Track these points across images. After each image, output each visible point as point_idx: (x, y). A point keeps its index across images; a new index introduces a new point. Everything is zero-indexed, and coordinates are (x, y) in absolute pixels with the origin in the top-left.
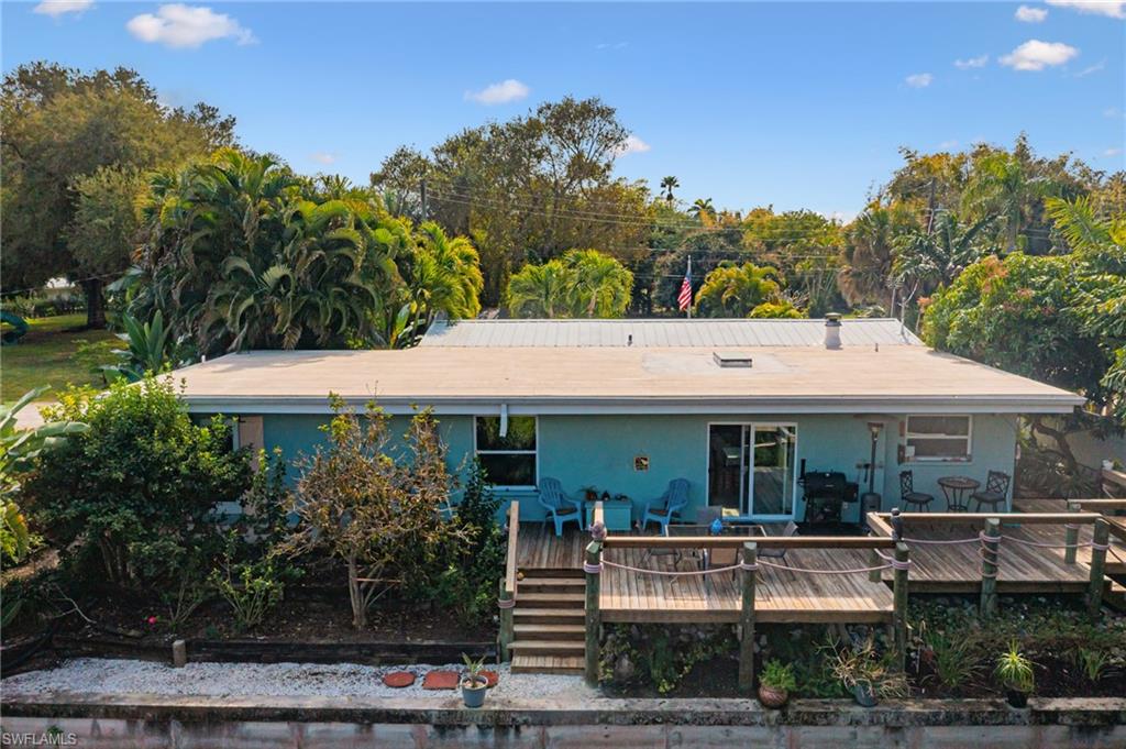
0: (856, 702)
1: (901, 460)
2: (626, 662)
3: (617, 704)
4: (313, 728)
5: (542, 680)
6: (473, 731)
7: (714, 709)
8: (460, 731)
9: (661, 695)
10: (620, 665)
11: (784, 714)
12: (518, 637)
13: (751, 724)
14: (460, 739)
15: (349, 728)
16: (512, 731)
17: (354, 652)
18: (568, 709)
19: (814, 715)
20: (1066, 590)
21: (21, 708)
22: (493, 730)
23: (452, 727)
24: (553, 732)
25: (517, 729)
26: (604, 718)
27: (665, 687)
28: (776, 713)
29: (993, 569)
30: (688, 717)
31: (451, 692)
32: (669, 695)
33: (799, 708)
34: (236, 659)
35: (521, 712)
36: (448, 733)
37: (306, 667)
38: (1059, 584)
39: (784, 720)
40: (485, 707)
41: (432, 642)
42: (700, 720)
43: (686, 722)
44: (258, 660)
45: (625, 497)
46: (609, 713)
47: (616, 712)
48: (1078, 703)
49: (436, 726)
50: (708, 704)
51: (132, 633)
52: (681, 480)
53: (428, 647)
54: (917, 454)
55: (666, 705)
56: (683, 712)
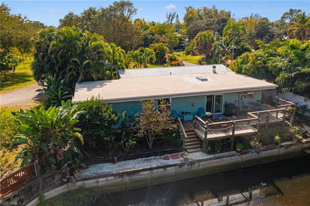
0: (252, 149)
1: (242, 99)
2: (209, 148)
3: (212, 156)
4: (154, 171)
5: (195, 154)
6: (186, 166)
7: (229, 154)
8: (183, 166)
9: (218, 153)
10: (208, 148)
11: (241, 153)
12: (186, 146)
13: (236, 156)
14: (183, 168)
15: (162, 170)
16: (193, 165)
17: (154, 154)
18: (204, 158)
19: (246, 152)
20: (279, 123)
21: (90, 178)
22: (190, 165)
23: (182, 166)
24: (201, 163)
25: (194, 164)
26: (211, 159)
27: (219, 152)
28: (240, 153)
29: (268, 121)
30: (225, 156)
31: (179, 159)
32: (220, 153)
33: (243, 152)
34: (128, 160)
35: (196, 161)
36: (181, 167)
37: (144, 159)
38: (278, 122)
39: (242, 154)
40: (189, 161)
41: (169, 150)
42: (227, 156)
43: (225, 157)
44: (133, 159)
45: (190, 113)
46: (212, 158)
47: (213, 158)
48: (285, 143)
49: (179, 166)
50: (228, 153)
51: (102, 157)
52: (201, 108)
53: (169, 151)
54: (244, 98)
55: (220, 155)
56: (225, 155)
